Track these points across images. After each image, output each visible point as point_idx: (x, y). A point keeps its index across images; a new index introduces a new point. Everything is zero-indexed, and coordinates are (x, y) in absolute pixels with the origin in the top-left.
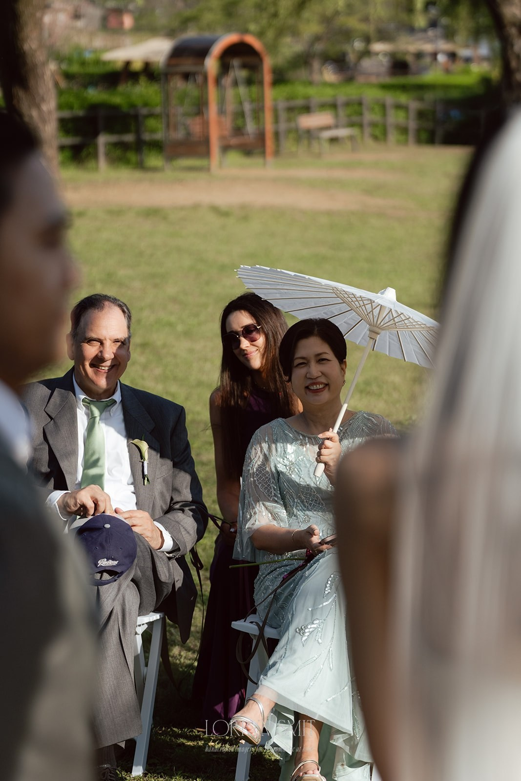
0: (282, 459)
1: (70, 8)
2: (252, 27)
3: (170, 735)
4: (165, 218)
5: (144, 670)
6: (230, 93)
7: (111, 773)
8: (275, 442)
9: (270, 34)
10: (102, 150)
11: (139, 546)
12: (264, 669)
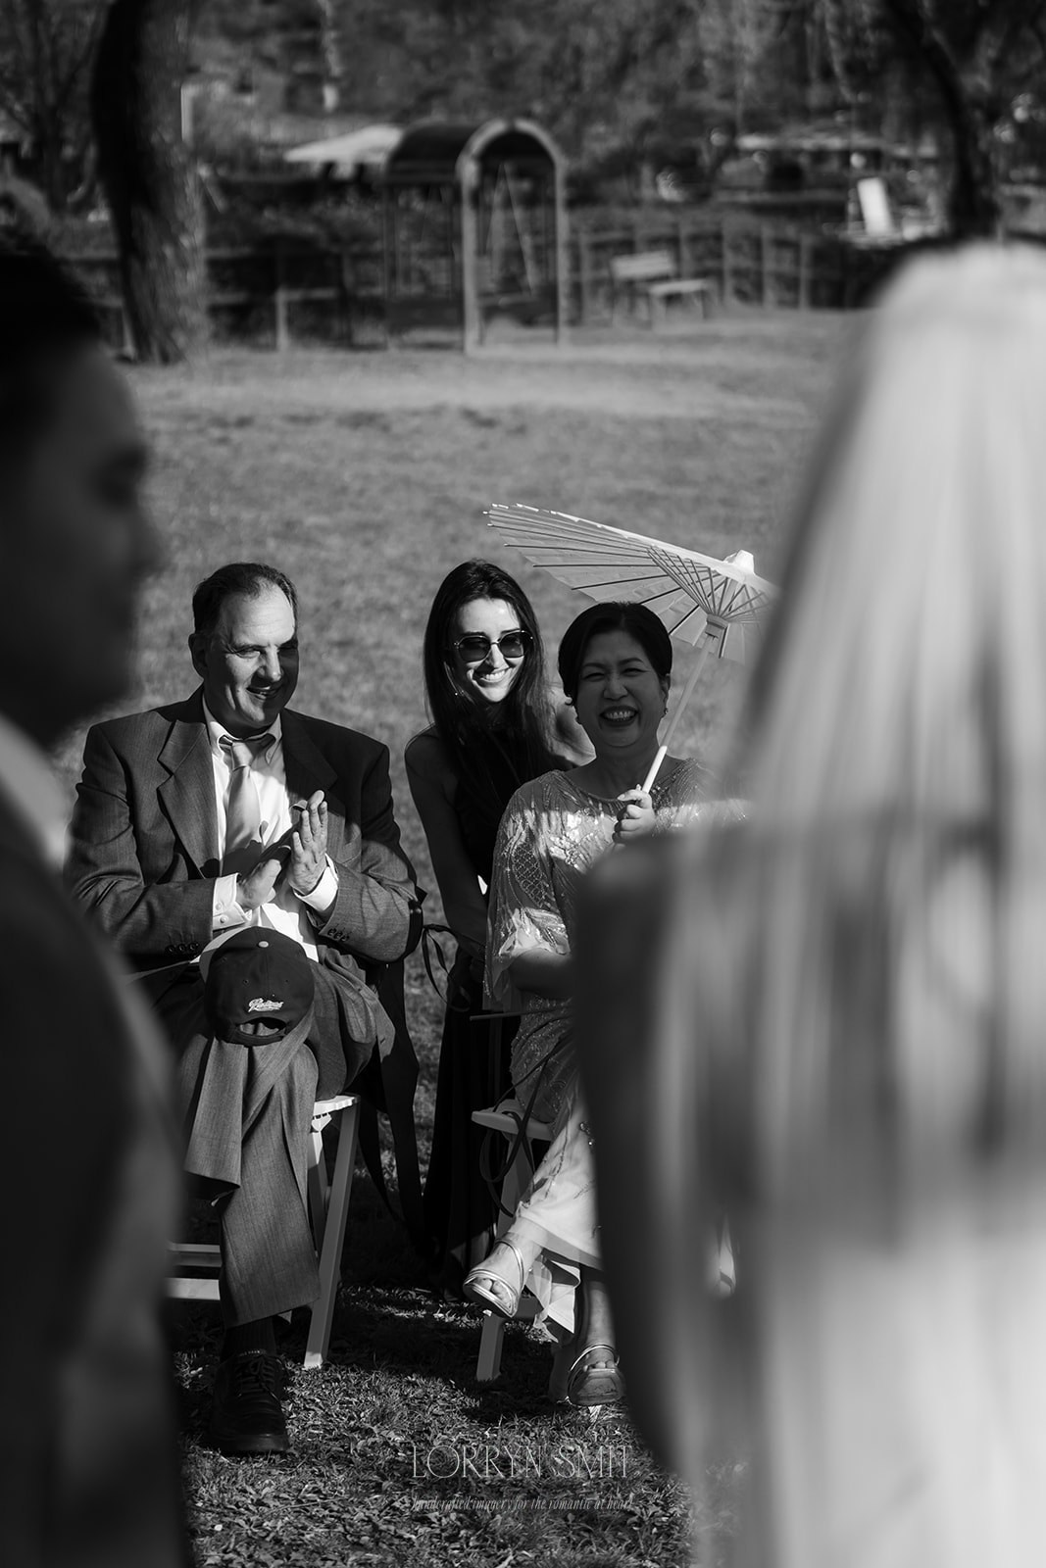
0: (558, 839)
1: (233, 73)
2: (538, 108)
3: (370, 1300)
4: (386, 429)
5: (325, 1191)
6: (498, 218)
7: (267, 1364)
8: (547, 809)
9: (568, 120)
10: (282, 313)
11: (318, 983)
12: (526, 1191)
